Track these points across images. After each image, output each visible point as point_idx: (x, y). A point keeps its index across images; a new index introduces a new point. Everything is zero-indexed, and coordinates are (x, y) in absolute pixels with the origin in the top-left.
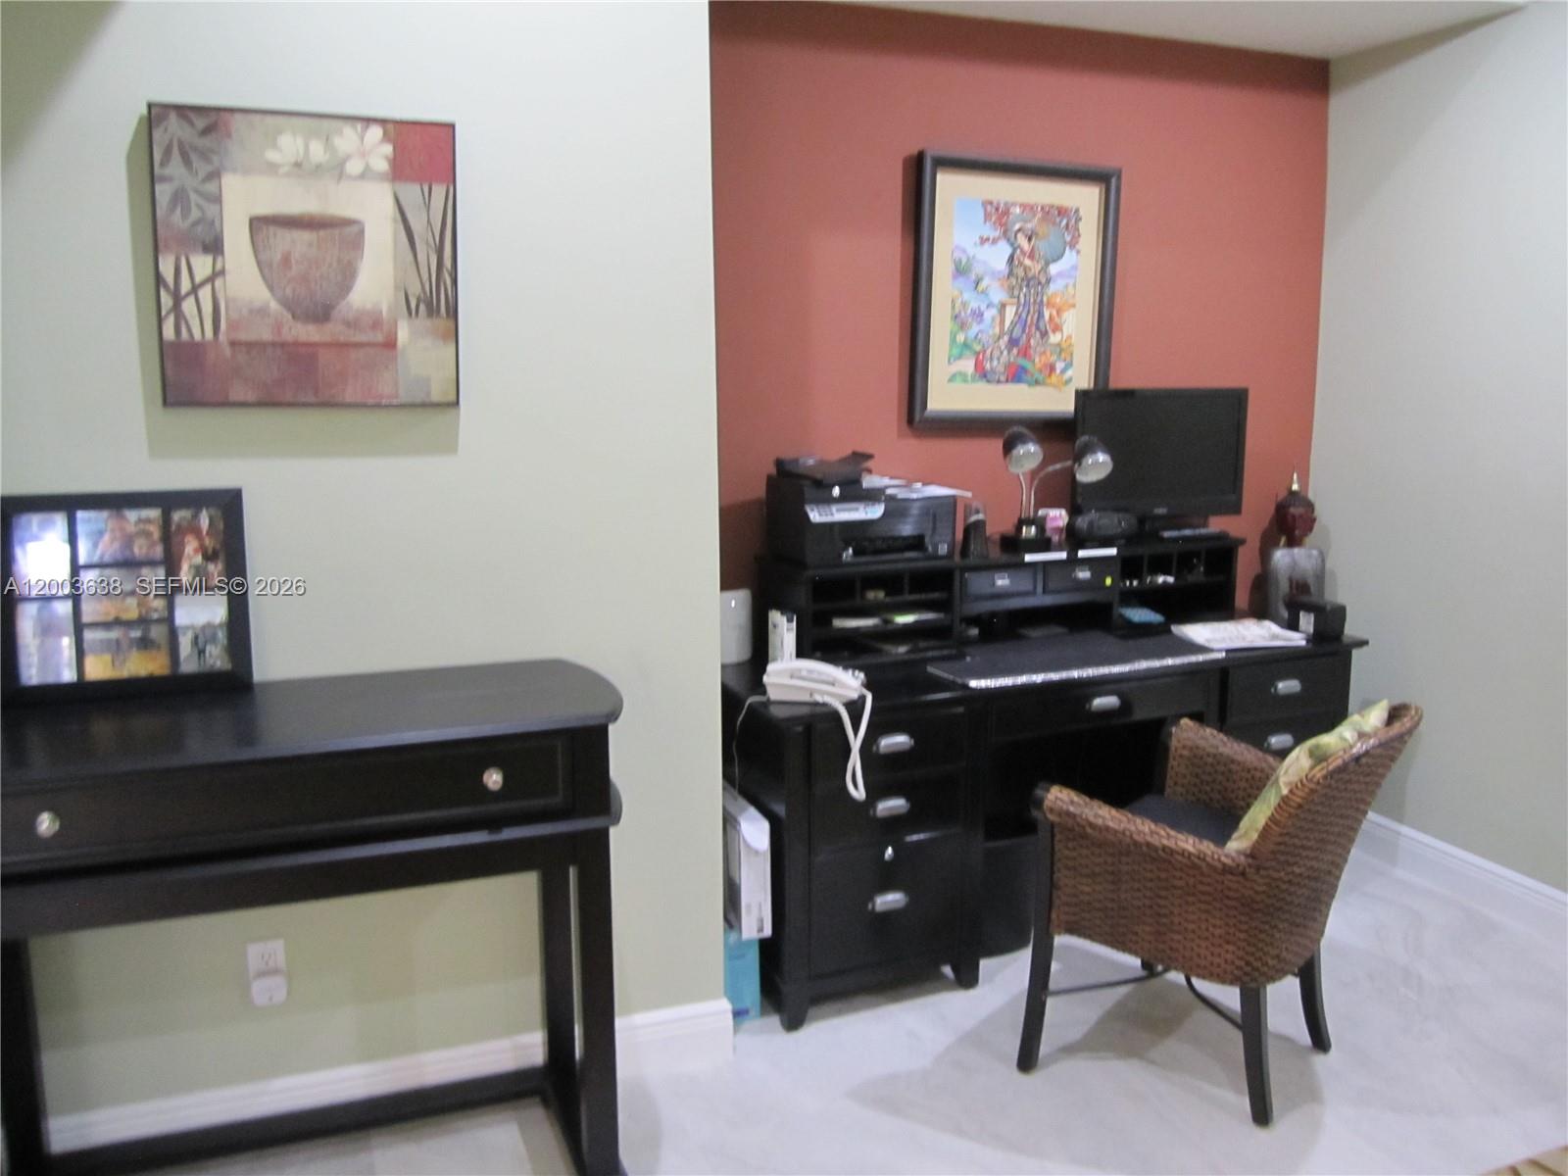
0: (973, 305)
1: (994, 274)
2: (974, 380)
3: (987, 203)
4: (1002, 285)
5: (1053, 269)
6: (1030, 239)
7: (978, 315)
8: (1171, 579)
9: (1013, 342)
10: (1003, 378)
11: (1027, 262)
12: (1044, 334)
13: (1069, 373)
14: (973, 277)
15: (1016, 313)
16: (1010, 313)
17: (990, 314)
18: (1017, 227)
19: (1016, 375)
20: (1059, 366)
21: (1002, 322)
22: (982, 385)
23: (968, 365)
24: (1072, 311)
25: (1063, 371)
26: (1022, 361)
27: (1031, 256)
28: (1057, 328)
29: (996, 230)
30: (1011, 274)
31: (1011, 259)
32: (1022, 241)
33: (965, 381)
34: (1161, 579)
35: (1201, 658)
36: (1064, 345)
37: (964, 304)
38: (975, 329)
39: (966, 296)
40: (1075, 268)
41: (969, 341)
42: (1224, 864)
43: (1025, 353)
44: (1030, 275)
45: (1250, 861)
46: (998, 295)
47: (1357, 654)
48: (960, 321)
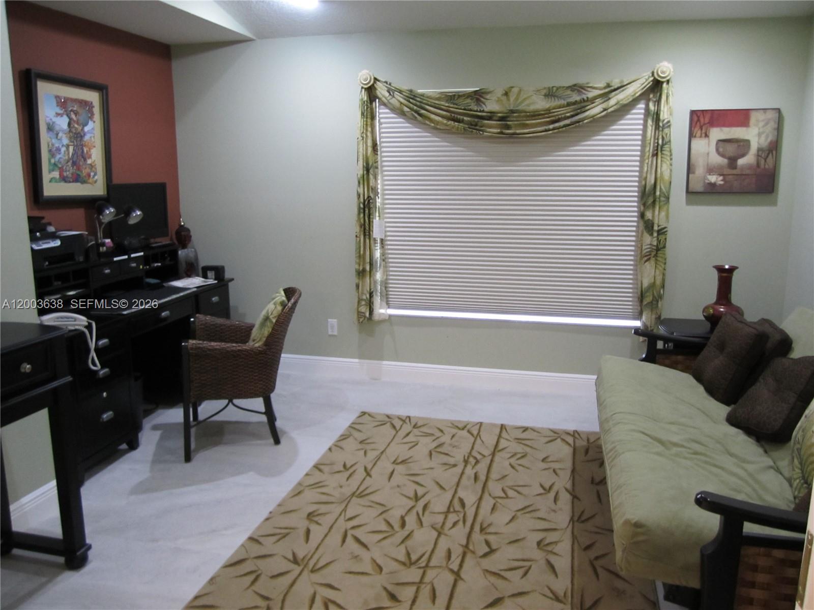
0: (57, 145)
1: (63, 131)
2: (60, 182)
3: (57, 97)
4: (67, 137)
5: (86, 129)
6: (76, 116)
7: (58, 150)
8: (160, 264)
9: (74, 164)
10: (71, 180)
11: (76, 126)
12: (85, 160)
13: (96, 177)
14: (55, 132)
15: (74, 150)
16: (71, 149)
17: (63, 149)
18: (70, 109)
19: (77, 179)
20: (92, 174)
21: (69, 154)
22: (63, 184)
23: (56, 174)
24: (94, 149)
25: (94, 177)
26: (79, 173)
27: (78, 124)
28: (90, 157)
29: (62, 110)
30: (70, 131)
31: (69, 124)
32: (73, 116)
33: (56, 182)
34: (156, 265)
35: (188, 292)
36: (93, 165)
37: (53, 145)
38: (58, 156)
39: (54, 141)
40: (93, 129)
41: (56, 163)
42: (259, 350)
43: (78, 169)
44: (77, 132)
45: (267, 347)
46: (66, 141)
47: (230, 284)
48: (52, 153)
